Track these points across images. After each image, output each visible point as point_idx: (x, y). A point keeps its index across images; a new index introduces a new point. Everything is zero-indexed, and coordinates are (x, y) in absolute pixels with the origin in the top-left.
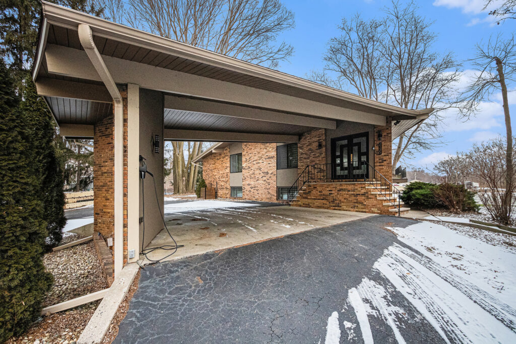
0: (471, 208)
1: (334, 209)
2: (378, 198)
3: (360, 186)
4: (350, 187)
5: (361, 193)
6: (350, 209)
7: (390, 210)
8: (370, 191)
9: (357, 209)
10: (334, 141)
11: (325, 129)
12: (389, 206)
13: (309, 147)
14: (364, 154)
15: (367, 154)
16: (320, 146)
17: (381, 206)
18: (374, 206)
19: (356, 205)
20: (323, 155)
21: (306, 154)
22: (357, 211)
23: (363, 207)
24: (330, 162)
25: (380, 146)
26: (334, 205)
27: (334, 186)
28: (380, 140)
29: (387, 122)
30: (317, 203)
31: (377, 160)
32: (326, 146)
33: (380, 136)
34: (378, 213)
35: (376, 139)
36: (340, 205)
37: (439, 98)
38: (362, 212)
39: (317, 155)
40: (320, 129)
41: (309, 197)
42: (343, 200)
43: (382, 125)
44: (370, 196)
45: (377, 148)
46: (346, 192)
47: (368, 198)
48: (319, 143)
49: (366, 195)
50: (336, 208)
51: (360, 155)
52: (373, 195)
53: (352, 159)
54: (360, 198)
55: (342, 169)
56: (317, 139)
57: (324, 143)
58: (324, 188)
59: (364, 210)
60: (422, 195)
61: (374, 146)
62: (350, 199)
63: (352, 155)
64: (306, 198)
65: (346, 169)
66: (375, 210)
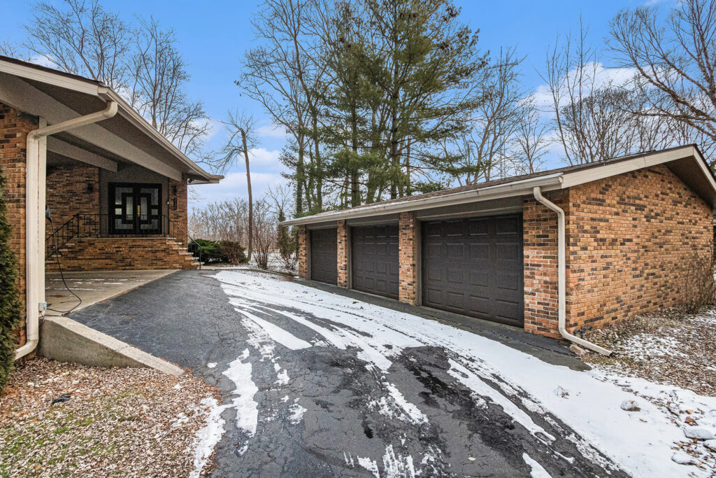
0: (244, 261)
1: (124, 269)
2: (180, 254)
3: (160, 241)
4: (146, 244)
5: (160, 249)
6: (148, 267)
7: (192, 264)
8: (171, 247)
9: (155, 267)
10: (112, 187)
11: (99, 168)
12: (191, 261)
13: (68, 188)
14: (155, 207)
15: (159, 207)
16: (90, 189)
17: (183, 261)
18: (176, 262)
19: (155, 262)
20: (96, 202)
21: (62, 196)
22: (155, 269)
23: (163, 263)
24: (106, 212)
25: (175, 201)
26: (124, 264)
27: (124, 241)
28: (176, 195)
29: (183, 179)
30: (96, 264)
31: (171, 215)
32: (99, 191)
33: (175, 191)
34: (180, 268)
35: (170, 193)
36: (133, 264)
37: (192, 149)
38: (162, 269)
39: (84, 200)
40: (91, 166)
41: (79, 257)
42: (137, 258)
43: (177, 180)
44: (171, 252)
45: (171, 203)
46: (142, 249)
47: (169, 254)
48: (89, 184)
49: (167, 251)
50: (127, 268)
51: (150, 207)
52: (174, 250)
53: (139, 211)
54: (159, 255)
55: (125, 221)
56: (85, 179)
57: (97, 186)
58: (107, 244)
59: (165, 267)
60: (210, 251)
61: (168, 201)
62: (147, 256)
63: (139, 207)
64: (75, 258)
65: (130, 222)
66: (178, 265)
